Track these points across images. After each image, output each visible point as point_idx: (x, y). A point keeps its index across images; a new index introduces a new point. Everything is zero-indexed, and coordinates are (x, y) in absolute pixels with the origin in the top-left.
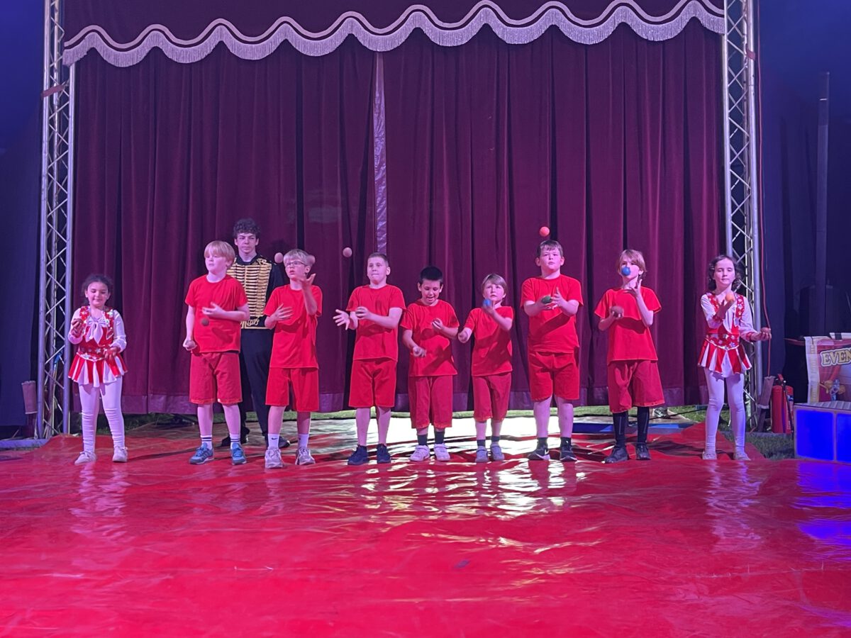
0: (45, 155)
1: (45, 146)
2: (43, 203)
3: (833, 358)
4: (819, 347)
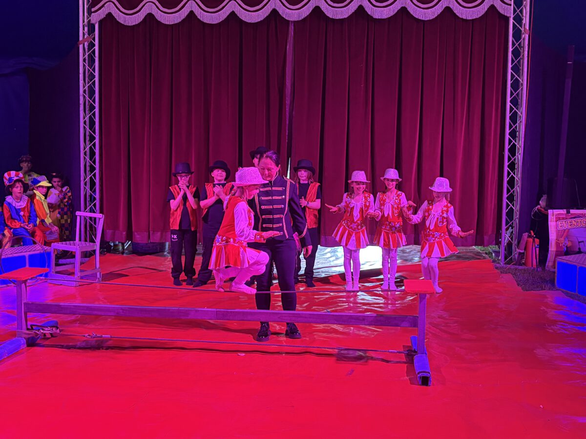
0: (81, 82)
1: (81, 76)
2: (81, 112)
3: (565, 225)
4: (556, 218)
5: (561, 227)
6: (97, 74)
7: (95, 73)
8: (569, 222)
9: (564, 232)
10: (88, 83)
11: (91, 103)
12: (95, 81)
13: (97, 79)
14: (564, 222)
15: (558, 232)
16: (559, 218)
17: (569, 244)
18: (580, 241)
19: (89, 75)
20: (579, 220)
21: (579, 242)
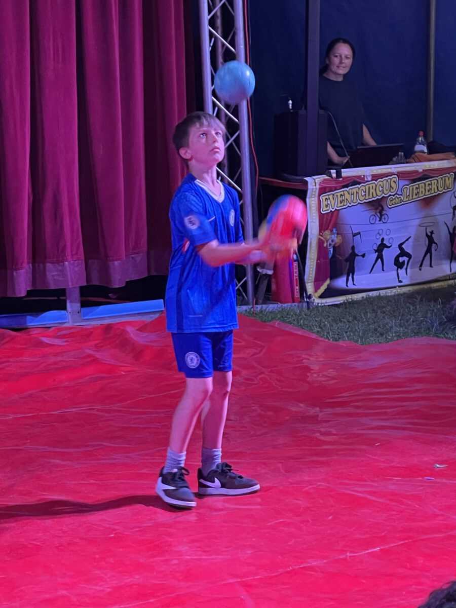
3: (332, 202)
4: (320, 189)
5: (327, 206)
8: (339, 194)
9: (332, 216)
14: (331, 197)
15: (321, 216)
16: (325, 188)
17: (337, 240)
18: (354, 232)
20: (354, 189)
21: (354, 235)
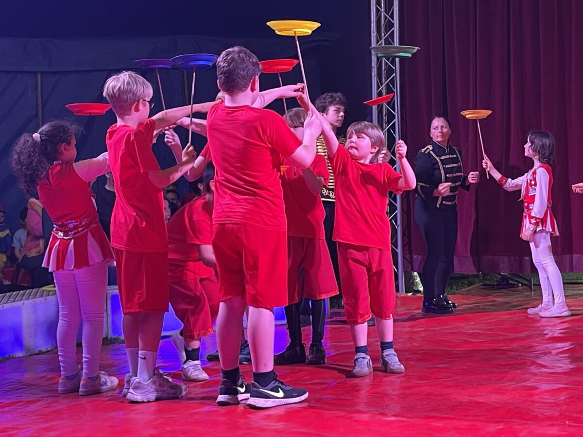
0: (374, 35)
1: (373, 26)
2: (373, 79)
6: (396, 21)
7: (393, 20)
10: (385, 35)
11: (389, 65)
12: (393, 31)
13: (396, 29)
19: (386, 25)
